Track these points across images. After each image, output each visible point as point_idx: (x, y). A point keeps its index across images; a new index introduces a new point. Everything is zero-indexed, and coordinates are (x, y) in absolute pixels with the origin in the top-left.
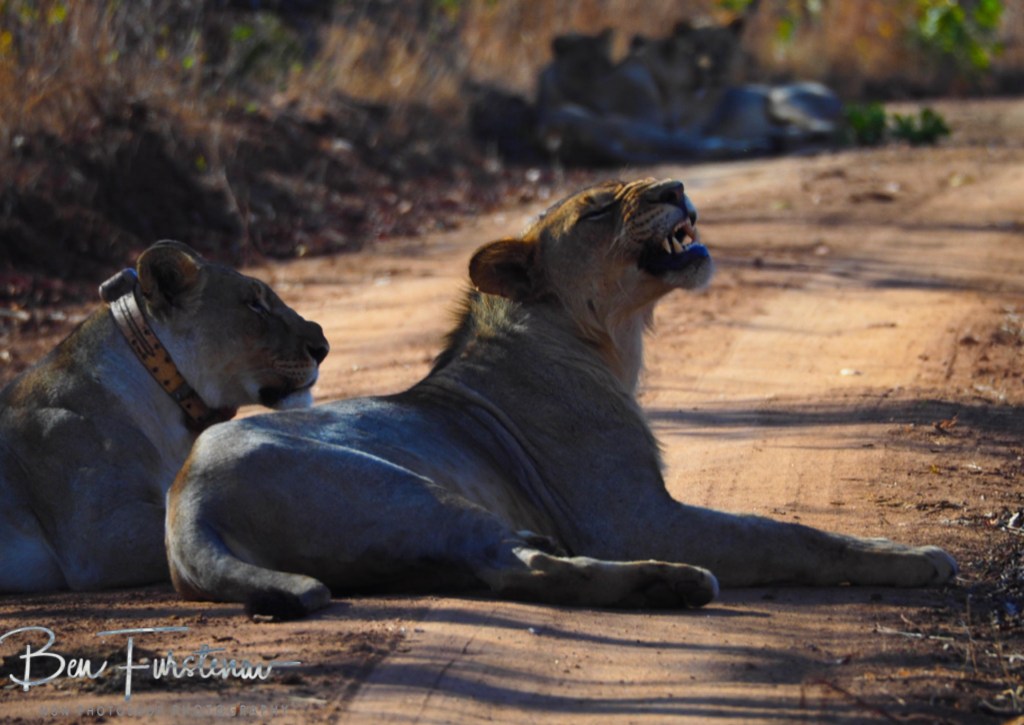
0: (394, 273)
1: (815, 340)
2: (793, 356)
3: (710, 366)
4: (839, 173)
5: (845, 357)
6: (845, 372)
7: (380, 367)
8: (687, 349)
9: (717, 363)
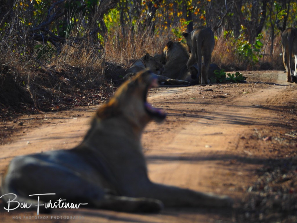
0: (79, 116)
1: (199, 137)
2: (192, 142)
3: (167, 144)
4: (211, 90)
5: (207, 142)
6: (207, 146)
7: (71, 143)
8: (161, 139)
9: (170, 143)
